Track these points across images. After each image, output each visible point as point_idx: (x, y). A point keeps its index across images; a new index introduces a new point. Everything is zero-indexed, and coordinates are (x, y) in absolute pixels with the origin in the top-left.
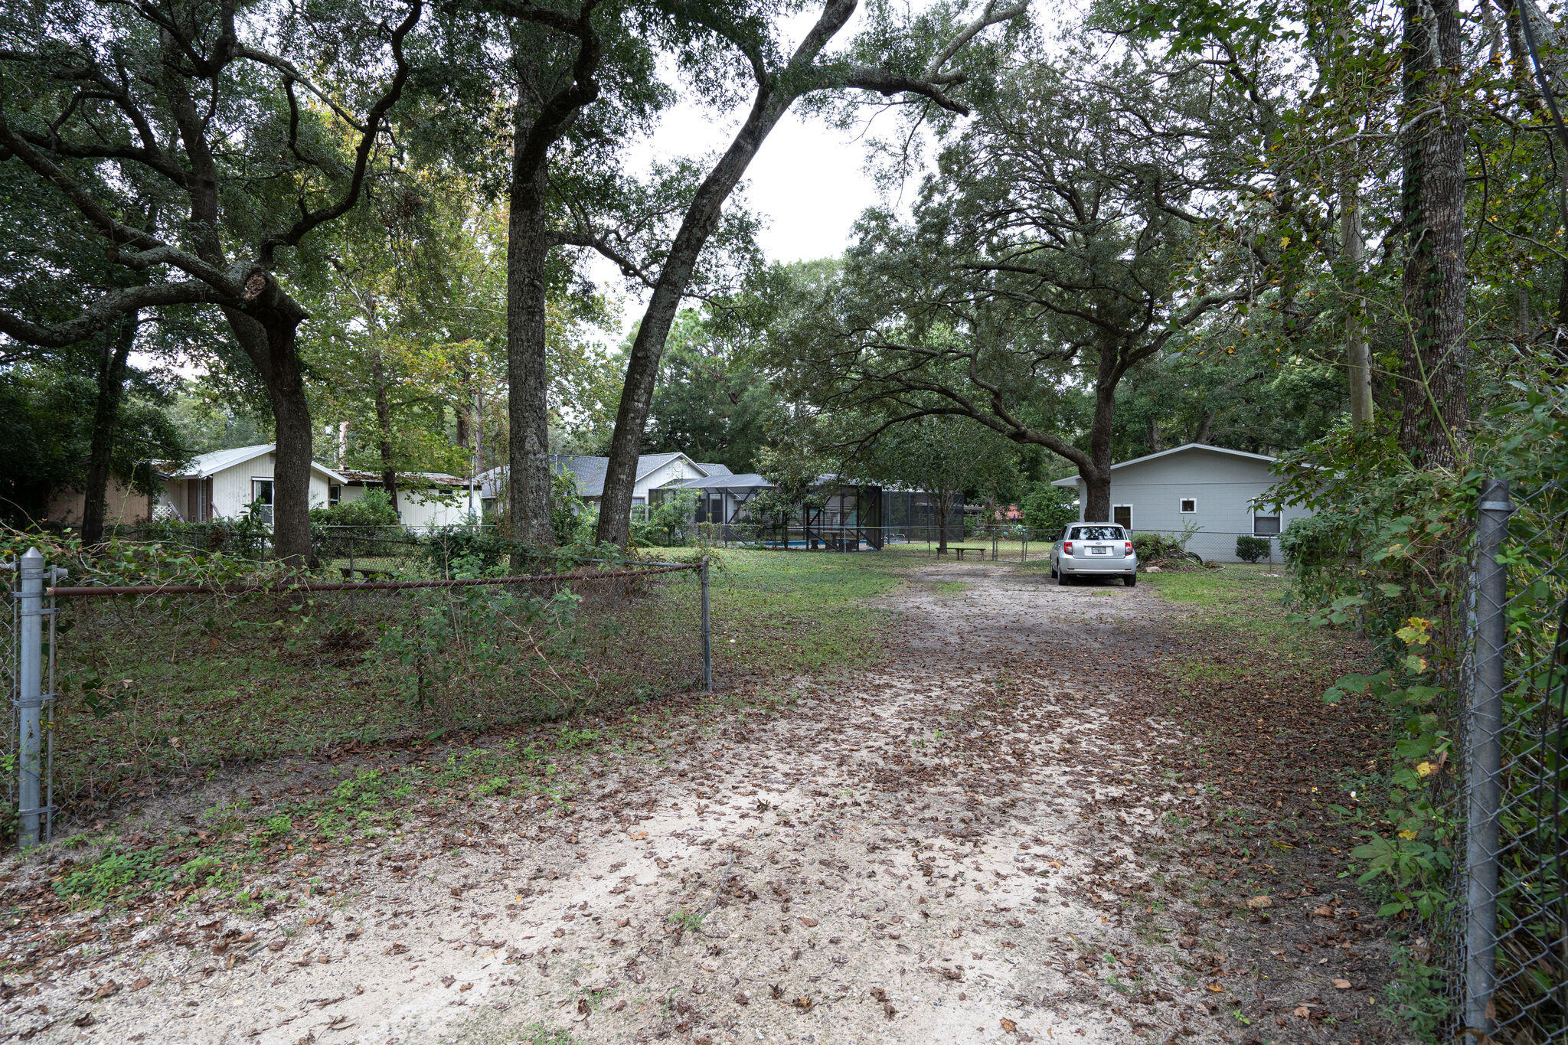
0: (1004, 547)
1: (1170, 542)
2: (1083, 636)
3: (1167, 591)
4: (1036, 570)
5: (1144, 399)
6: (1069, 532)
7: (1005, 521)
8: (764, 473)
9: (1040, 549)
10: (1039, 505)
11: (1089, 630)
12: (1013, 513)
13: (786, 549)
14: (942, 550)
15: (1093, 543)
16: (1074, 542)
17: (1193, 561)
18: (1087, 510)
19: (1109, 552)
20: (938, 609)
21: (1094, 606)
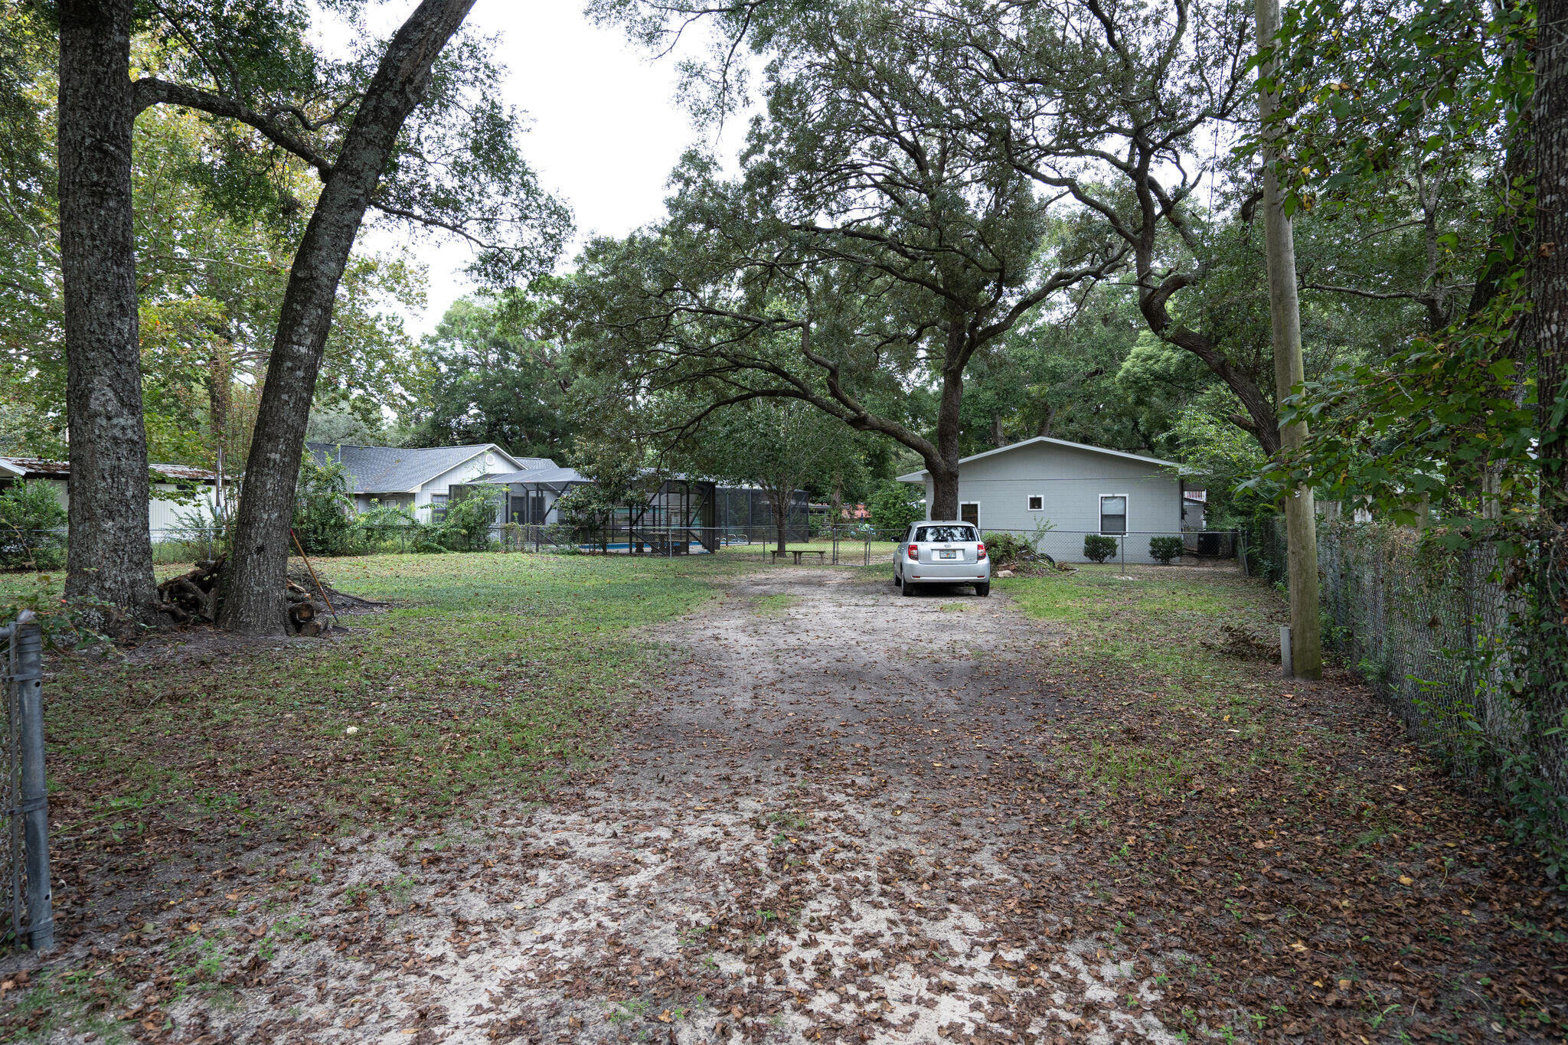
0: (847, 547)
1: (1021, 543)
2: (932, 686)
3: (1027, 604)
4: (879, 576)
5: (989, 393)
6: (914, 533)
7: (852, 520)
8: (577, 466)
9: (884, 550)
10: (886, 503)
11: (941, 674)
12: (860, 512)
13: (605, 553)
14: (781, 552)
15: (941, 545)
16: (919, 544)
17: (1045, 563)
18: (934, 508)
19: (960, 557)
20: (744, 639)
21: (943, 627)
